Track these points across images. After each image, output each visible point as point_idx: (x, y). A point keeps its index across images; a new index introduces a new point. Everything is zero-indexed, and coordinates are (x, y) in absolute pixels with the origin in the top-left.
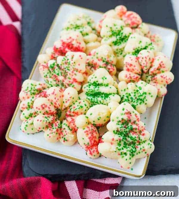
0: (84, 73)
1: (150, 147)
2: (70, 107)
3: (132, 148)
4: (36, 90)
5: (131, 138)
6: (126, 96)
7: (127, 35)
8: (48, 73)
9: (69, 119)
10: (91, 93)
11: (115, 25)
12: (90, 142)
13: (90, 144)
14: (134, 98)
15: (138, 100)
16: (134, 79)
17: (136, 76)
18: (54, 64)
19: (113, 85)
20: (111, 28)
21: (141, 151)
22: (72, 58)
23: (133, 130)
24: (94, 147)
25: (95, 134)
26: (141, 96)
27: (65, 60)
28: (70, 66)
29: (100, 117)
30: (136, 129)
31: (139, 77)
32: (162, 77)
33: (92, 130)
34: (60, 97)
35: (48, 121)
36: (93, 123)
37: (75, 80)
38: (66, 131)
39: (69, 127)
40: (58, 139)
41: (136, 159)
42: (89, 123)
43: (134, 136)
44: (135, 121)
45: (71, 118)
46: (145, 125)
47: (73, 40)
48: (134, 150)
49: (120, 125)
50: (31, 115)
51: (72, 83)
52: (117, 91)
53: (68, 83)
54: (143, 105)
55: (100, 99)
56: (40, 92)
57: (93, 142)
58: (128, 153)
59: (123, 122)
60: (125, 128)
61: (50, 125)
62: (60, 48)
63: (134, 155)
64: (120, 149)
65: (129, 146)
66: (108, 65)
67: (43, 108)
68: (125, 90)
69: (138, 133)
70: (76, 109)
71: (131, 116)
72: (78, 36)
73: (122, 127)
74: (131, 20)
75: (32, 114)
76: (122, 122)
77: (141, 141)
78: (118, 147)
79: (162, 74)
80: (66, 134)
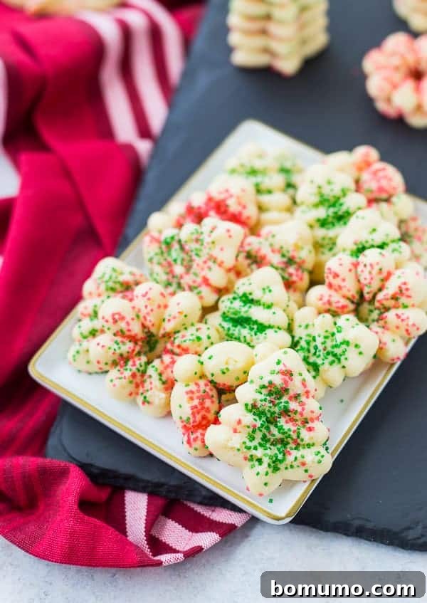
0: (229, 270)
1: (320, 462)
2: (175, 333)
3: (277, 452)
4: (119, 282)
5: (280, 429)
6: (306, 341)
7: (351, 211)
8: (156, 254)
9: (167, 358)
10: (233, 316)
11: (329, 183)
12: (191, 417)
13: (191, 421)
14: (320, 347)
15: (328, 354)
16: (338, 307)
17: (344, 302)
18: (172, 238)
19: (284, 310)
20: (319, 187)
21: (295, 464)
22: (211, 232)
23: (290, 414)
24: (200, 431)
25: (208, 403)
26: (336, 346)
27: (197, 232)
28: (202, 248)
29: (228, 369)
30: (296, 412)
31: (352, 307)
32: (398, 316)
33: (205, 391)
34: (159, 307)
35: (118, 351)
36: (210, 378)
37: (206, 281)
38: (151, 383)
39: (160, 375)
40: (131, 394)
41: (283, 480)
42: (202, 376)
43: (286, 427)
44: (299, 395)
45: (172, 358)
46: (321, 408)
47: (231, 196)
48: (280, 457)
49: (263, 395)
50: (93, 332)
51: (200, 286)
52: (289, 324)
53: (191, 283)
54: (336, 367)
55: (245, 332)
56: (127, 288)
57: (198, 418)
58: (266, 460)
59: (270, 390)
60: (271, 405)
61: (122, 360)
62: (199, 208)
63: (278, 469)
64: (249, 448)
65: (272, 447)
66: (291, 265)
67: (115, 321)
68: (307, 326)
69: (299, 423)
70: (185, 341)
71: (292, 380)
72: (243, 191)
73: (265, 400)
74: (378, 181)
75: (96, 331)
76: (269, 388)
77: (301, 443)
78: (247, 441)
79: (400, 311)
80: (151, 389)
